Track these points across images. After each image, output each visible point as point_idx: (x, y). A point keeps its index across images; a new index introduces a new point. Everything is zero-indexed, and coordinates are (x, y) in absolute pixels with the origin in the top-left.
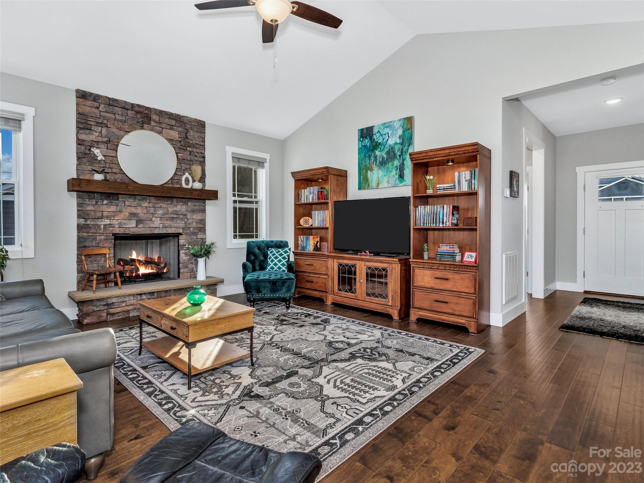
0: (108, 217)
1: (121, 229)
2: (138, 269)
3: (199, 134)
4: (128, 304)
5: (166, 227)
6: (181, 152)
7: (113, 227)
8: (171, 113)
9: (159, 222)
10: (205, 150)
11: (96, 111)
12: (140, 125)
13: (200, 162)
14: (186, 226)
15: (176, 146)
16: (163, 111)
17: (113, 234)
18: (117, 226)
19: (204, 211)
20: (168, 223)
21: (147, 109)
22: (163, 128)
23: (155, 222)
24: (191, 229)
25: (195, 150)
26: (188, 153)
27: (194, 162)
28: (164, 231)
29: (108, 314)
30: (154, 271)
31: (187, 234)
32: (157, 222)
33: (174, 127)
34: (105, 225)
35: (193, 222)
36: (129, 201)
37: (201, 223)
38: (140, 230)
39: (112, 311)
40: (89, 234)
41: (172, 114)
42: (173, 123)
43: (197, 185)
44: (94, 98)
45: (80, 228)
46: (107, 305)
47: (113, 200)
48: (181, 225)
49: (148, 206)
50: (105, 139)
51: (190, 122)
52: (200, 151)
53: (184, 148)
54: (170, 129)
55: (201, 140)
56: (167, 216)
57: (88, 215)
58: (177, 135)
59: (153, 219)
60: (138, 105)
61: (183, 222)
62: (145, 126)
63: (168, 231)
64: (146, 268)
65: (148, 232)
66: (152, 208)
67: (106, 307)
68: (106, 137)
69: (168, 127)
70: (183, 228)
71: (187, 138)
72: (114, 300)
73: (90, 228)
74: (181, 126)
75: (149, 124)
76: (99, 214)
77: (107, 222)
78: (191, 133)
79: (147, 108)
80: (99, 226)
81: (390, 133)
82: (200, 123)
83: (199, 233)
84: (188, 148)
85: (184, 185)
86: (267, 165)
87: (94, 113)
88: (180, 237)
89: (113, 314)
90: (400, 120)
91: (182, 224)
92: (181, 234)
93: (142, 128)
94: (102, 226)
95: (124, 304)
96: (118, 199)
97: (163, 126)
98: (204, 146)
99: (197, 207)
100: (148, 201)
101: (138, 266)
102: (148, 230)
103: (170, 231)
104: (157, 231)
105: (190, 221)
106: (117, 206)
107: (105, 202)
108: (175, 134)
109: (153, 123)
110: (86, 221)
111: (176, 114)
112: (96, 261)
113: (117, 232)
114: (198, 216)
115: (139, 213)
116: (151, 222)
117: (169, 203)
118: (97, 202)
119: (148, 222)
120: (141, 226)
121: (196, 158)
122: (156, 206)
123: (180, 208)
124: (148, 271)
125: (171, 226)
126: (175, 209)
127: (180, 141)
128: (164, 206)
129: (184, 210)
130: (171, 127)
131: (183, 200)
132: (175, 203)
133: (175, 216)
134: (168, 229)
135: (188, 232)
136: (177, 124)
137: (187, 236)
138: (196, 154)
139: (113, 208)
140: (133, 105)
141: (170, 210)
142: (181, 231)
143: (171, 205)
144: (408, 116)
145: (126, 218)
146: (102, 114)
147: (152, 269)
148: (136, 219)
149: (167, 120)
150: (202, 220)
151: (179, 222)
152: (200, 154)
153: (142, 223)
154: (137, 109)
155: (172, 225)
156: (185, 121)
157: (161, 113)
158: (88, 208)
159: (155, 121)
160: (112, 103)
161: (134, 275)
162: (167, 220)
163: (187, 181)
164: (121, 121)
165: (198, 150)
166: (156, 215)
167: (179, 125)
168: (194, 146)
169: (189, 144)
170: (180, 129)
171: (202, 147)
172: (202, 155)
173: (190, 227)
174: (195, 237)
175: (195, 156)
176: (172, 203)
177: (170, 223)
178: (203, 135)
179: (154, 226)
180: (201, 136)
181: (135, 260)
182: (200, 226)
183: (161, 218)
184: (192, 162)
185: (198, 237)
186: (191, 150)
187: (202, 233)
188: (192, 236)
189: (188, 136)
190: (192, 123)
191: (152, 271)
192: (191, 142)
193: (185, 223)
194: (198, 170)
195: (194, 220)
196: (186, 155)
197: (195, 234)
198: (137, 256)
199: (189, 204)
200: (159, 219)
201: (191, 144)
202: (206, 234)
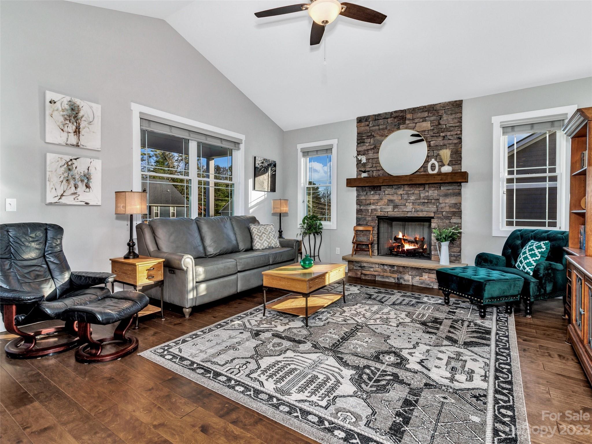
0: (373, 204)
1: (382, 213)
2: (403, 246)
3: (454, 116)
4: (375, 270)
5: (418, 211)
6: (433, 140)
7: (376, 211)
8: (424, 107)
9: (411, 207)
10: (461, 131)
11: (367, 128)
12: (396, 127)
13: (455, 144)
14: (437, 210)
15: (428, 135)
16: (416, 108)
17: (377, 217)
18: (379, 210)
19: (459, 194)
20: (419, 208)
21: (402, 113)
22: (416, 123)
23: (408, 207)
24: (444, 213)
25: (449, 133)
26: (442, 138)
27: (448, 145)
28: (416, 215)
29: (362, 274)
31: (438, 218)
32: (409, 207)
33: (426, 118)
34: (372, 209)
35: (446, 207)
36: (388, 191)
37: (455, 207)
38: (396, 213)
39: (364, 272)
40: (362, 216)
41: (425, 107)
42: (426, 114)
43: (447, 169)
44: (366, 120)
45: (359, 211)
46: (361, 267)
47: (377, 190)
49: (402, 193)
50: (372, 147)
51: (443, 107)
52: (455, 133)
53: (437, 135)
54: (423, 121)
55: (456, 121)
56: (419, 201)
57: (361, 202)
58: (429, 125)
59: (407, 204)
60: (396, 112)
61: (435, 207)
62: (401, 126)
63: (419, 215)
64: (409, 244)
65: (402, 215)
66: (405, 195)
67: (360, 268)
68: (373, 144)
69: (421, 120)
70: (434, 212)
71: (439, 124)
72: (365, 265)
73: (363, 212)
74: (434, 115)
75: (404, 123)
76: (368, 202)
77: (373, 207)
78: (445, 117)
79: (402, 111)
80: (368, 210)
82: (455, 105)
83: (453, 217)
84: (441, 134)
85: (430, 172)
87: (366, 130)
88: (432, 220)
89: (365, 275)
91: (433, 208)
92: (433, 218)
93: (399, 129)
94: (370, 210)
95: (372, 270)
96: (380, 190)
97: (416, 121)
98: (460, 127)
99: (451, 191)
100: (402, 189)
101: (404, 244)
102: (402, 213)
103: (421, 215)
104: (409, 215)
105: (443, 205)
106: (379, 195)
107: (372, 192)
108: (427, 125)
109: (407, 122)
110: (360, 207)
111: (428, 106)
112: (366, 235)
113: (379, 215)
114: (452, 200)
115: (395, 200)
116: (404, 207)
117: (421, 189)
118: (367, 193)
119: (401, 207)
120: (396, 210)
121: (450, 142)
122: (409, 193)
123: (432, 193)
124: (411, 247)
125: (422, 210)
126: (427, 194)
127: (433, 129)
128: (417, 192)
129: (436, 195)
130: (424, 120)
131: (435, 185)
132: (427, 189)
133: (426, 201)
134: (419, 213)
135: (440, 216)
136: (429, 114)
137: (439, 220)
138: (450, 137)
139: (377, 197)
140: (391, 113)
141: (422, 195)
142: (432, 215)
143: (423, 191)
145: (385, 204)
146: (371, 128)
147: (414, 246)
148: (393, 204)
149: (419, 115)
150: (456, 204)
151: (430, 206)
152: (456, 136)
153: (397, 208)
154: (394, 115)
155: (424, 209)
156: (438, 108)
157: (414, 110)
158: (362, 198)
159: (409, 120)
160: (377, 117)
161: (400, 250)
162: (418, 205)
163: (433, 167)
164: (383, 129)
165: (452, 133)
166: (409, 201)
167: (431, 115)
168: (448, 130)
169: (442, 130)
170: (432, 118)
171: (457, 128)
172: (458, 136)
173: (442, 211)
174: (447, 221)
175: (449, 139)
176: (424, 189)
177: (421, 207)
178: (458, 115)
179: (407, 210)
180: (457, 116)
181: (400, 239)
182: (454, 210)
183: (413, 203)
184: (444, 146)
185: (452, 221)
186: (444, 135)
187: (456, 217)
188: (445, 220)
189: (441, 122)
190: (445, 107)
191: (414, 247)
192: (445, 127)
193: (437, 207)
194: (446, 154)
195: (447, 204)
196: (440, 141)
197: (448, 218)
198: (403, 236)
199: (442, 188)
200: (411, 203)
201: (445, 128)
202: (461, 218)
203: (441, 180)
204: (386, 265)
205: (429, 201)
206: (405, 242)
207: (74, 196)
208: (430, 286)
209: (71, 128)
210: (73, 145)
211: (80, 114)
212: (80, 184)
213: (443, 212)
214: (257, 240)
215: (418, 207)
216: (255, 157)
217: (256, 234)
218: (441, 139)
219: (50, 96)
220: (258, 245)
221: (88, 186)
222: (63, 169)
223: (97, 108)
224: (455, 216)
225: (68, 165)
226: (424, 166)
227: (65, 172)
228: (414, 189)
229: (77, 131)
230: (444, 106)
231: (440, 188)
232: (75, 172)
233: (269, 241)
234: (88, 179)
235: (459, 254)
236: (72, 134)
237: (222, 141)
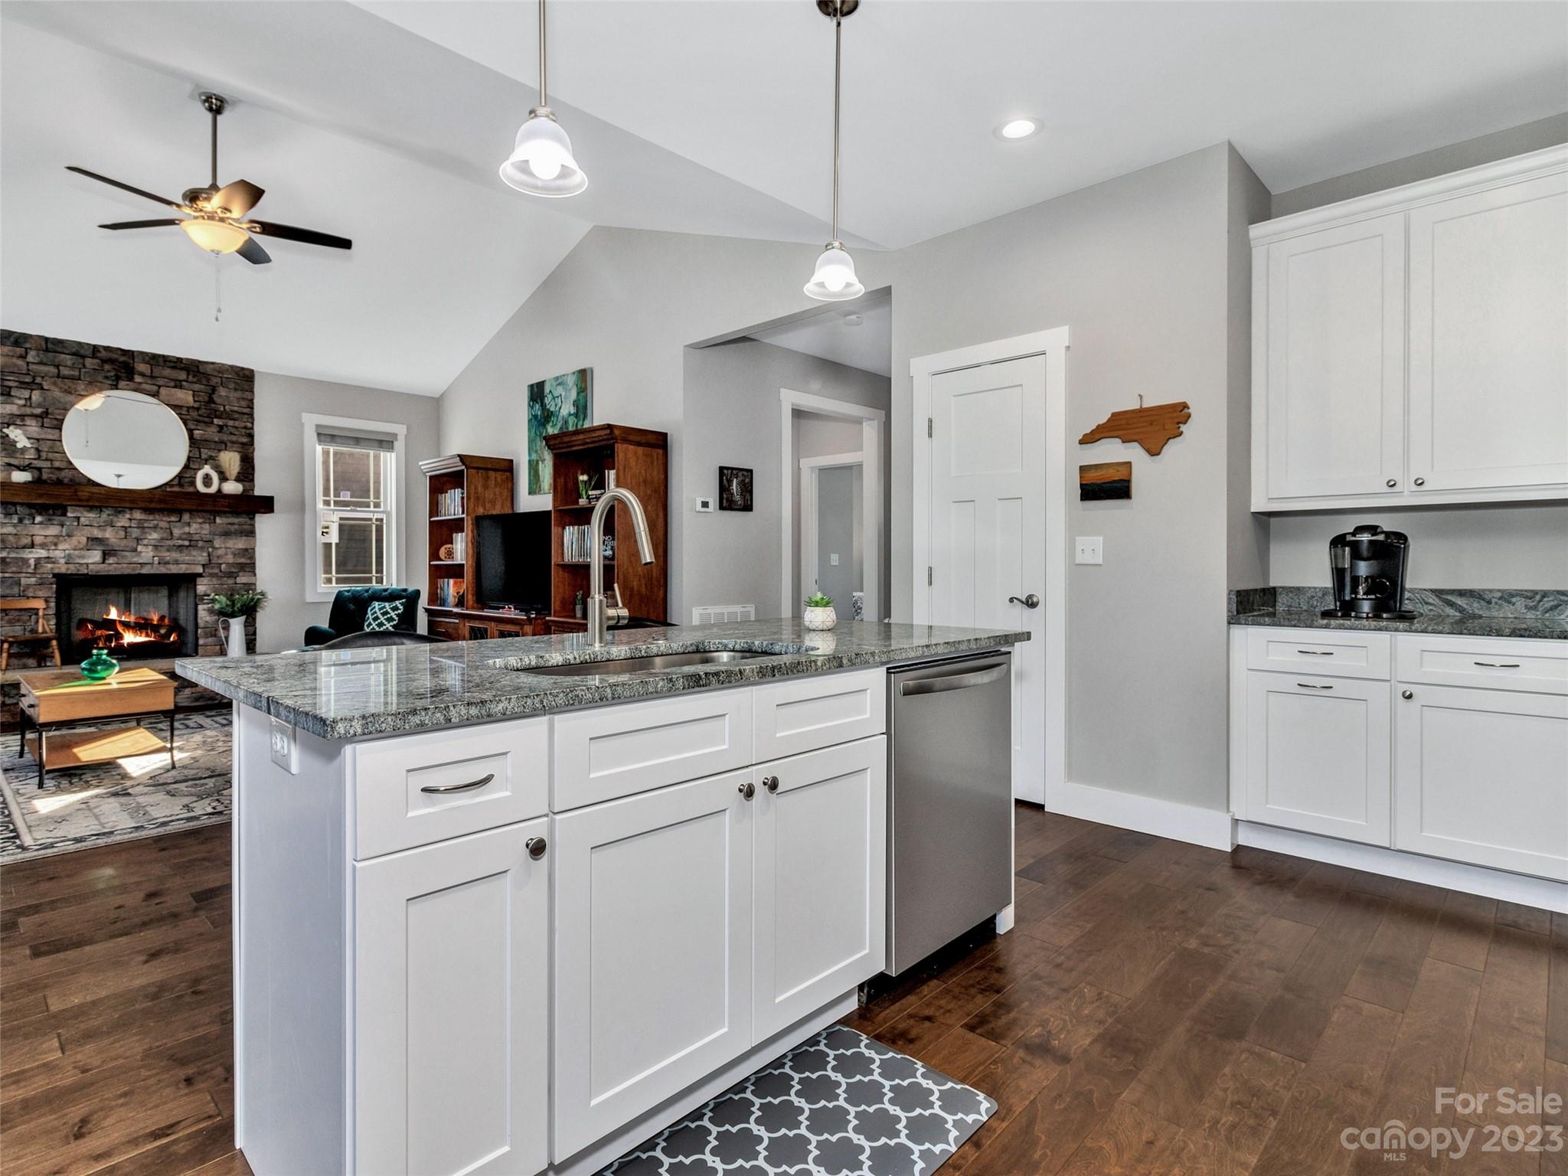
0: (43, 546)
1: (69, 566)
2: (121, 637)
3: (238, 394)
5: (168, 563)
6: (199, 428)
7: (53, 563)
8: (178, 358)
9: (152, 554)
10: (253, 424)
11: (21, 363)
12: (110, 382)
13: (243, 444)
14: (210, 560)
15: (188, 417)
16: (159, 356)
17: (56, 575)
18: (63, 561)
19: (251, 533)
20: (169, 556)
21: (124, 355)
22: (159, 387)
23: (143, 554)
24: (223, 566)
25: (231, 423)
26: (217, 429)
27: (229, 444)
28: (163, 570)
30: (152, 639)
31: (212, 575)
32: (146, 554)
33: (183, 383)
34: (37, 559)
35: (226, 554)
36: (87, 516)
37: (244, 556)
38: (110, 568)
40: (7, 575)
41: (180, 360)
42: (183, 375)
43: (232, 487)
44: (17, 341)
47: (53, 514)
48: (200, 558)
49: (127, 525)
50: (38, 411)
51: (219, 372)
52: (243, 425)
53: (206, 419)
54: (175, 387)
55: (244, 403)
56: (169, 543)
57: (3, 541)
58: (191, 399)
59: (139, 548)
60: (107, 349)
61: (205, 554)
62: (122, 384)
63: (170, 570)
64: (135, 633)
65: (127, 572)
66: (135, 530)
68: (40, 406)
69: (172, 384)
70: (204, 565)
71: (211, 401)
73: (7, 564)
74: (199, 382)
75: (131, 379)
76: (26, 541)
77: (43, 553)
78: (222, 391)
79: (124, 352)
80: (26, 561)
81: (563, 394)
82: (241, 374)
83: (241, 574)
84: (216, 421)
85: (201, 487)
86: (399, 445)
87: (16, 366)
88: (199, 580)
90: (574, 373)
91: (202, 557)
92: (200, 575)
93: (116, 387)
94: (32, 561)
96: (65, 515)
97: (161, 382)
98: (251, 415)
99: (236, 527)
100: (128, 516)
101: (121, 631)
102: (127, 568)
103: (175, 569)
104: (145, 571)
105: (220, 552)
106: (62, 526)
107: (38, 519)
108: (186, 397)
109: (138, 379)
111: (187, 359)
112: (19, 621)
113: (62, 571)
114: (240, 543)
115: (107, 539)
116: (134, 553)
117: (173, 519)
118: (21, 520)
119: (126, 553)
120: (111, 560)
121: (234, 438)
122: (146, 525)
123: (197, 527)
124: (141, 639)
125: (177, 561)
126: (187, 529)
127: (198, 409)
128: (163, 524)
129: (206, 532)
130: (178, 384)
131: (204, 514)
132: (186, 517)
133: (187, 543)
134: (171, 566)
135: (216, 571)
136: (191, 378)
137: (214, 579)
138: (233, 430)
139: (53, 530)
140: (95, 347)
141: (177, 532)
142: (200, 570)
143: (178, 524)
144: (583, 368)
145: (81, 546)
146: (32, 367)
147: (147, 635)
148: (102, 548)
149: (167, 372)
150: (246, 550)
151: (195, 553)
152: (244, 431)
153: (115, 555)
154: (103, 354)
155: (181, 559)
156: (209, 369)
157: (154, 359)
158: (4, 531)
159: (142, 375)
160: (52, 345)
161: (113, 645)
162: (168, 550)
163: (207, 482)
164: (70, 377)
165: (237, 424)
166: (145, 542)
167: (195, 380)
168: (228, 415)
169: (218, 413)
170: (197, 387)
171: (246, 416)
172: (248, 431)
173: (220, 562)
174: (231, 581)
175: (231, 434)
176: (180, 521)
177: (175, 555)
178: (247, 395)
179: (141, 561)
180: (245, 396)
181: (114, 621)
182: (243, 560)
183: (156, 547)
184: (223, 445)
185: (239, 580)
186: (221, 423)
187: (247, 574)
188: (225, 579)
189: (215, 398)
190: (223, 373)
191: (147, 639)
192: (222, 409)
193: (209, 555)
194: (231, 460)
195: (228, 550)
196: (211, 433)
197: (231, 575)
198: (119, 615)
199: (218, 520)
200: (150, 548)
201: (222, 412)
202: (255, 575)
203: (220, 506)
205: (192, 544)
206: (124, 630)
213: (221, 564)
215: (168, 554)
218: (214, 429)
224: (245, 571)
226: (185, 477)
228: (157, 517)
230: (221, 369)
231: (215, 519)
235: (253, 637)
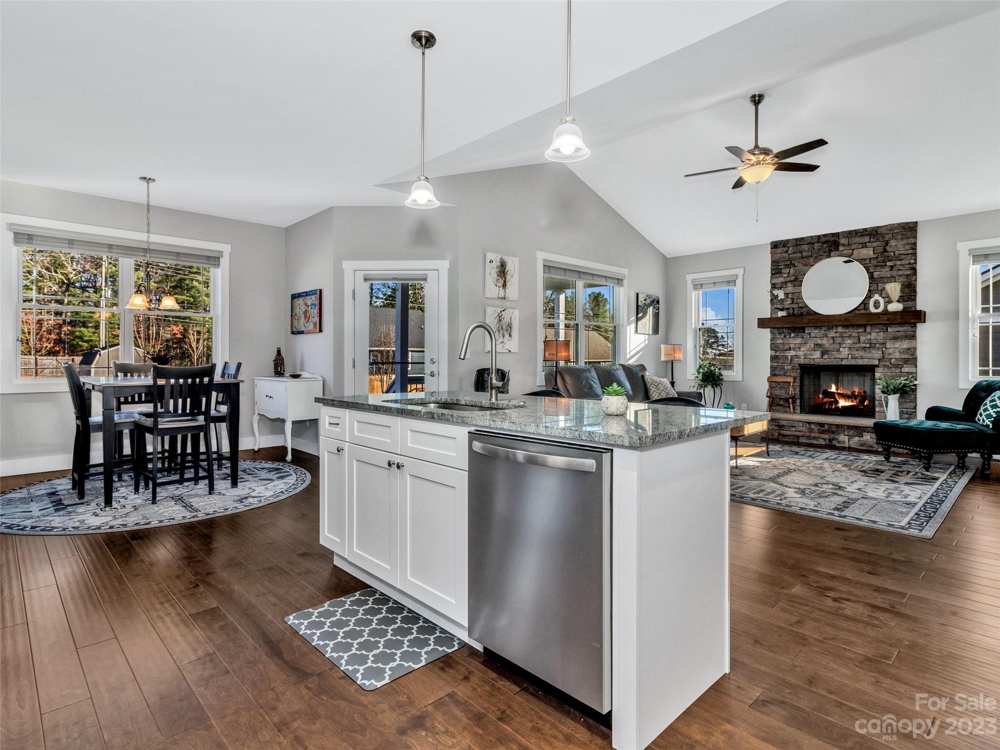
0: (794, 349)
1: (806, 360)
2: (837, 402)
3: (905, 241)
4: (798, 430)
5: (856, 358)
6: (876, 270)
7: (799, 358)
8: (864, 229)
9: (847, 352)
10: (916, 260)
11: (786, 255)
12: (826, 254)
13: (907, 275)
14: (883, 356)
15: (870, 265)
16: (853, 231)
17: (800, 365)
18: (803, 357)
19: (913, 337)
20: (859, 353)
21: (834, 236)
22: (853, 250)
23: (842, 353)
24: (892, 360)
25: (899, 263)
26: (889, 268)
27: (897, 277)
28: (853, 362)
29: (780, 434)
30: (855, 404)
31: (885, 366)
32: (845, 353)
33: (867, 244)
34: (792, 356)
35: (894, 352)
36: (815, 332)
37: (907, 353)
38: (825, 361)
39: (782, 432)
40: (779, 364)
41: (865, 230)
42: (867, 239)
43: (895, 307)
44: (784, 244)
45: (773, 358)
46: (778, 426)
47: (799, 332)
48: (877, 355)
49: (834, 336)
50: (792, 278)
51: (890, 230)
52: (907, 262)
53: (882, 264)
54: (863, 247)
55: (908, 247)
56: (857, 345)
57: (778, 347)
58: (872, 253)
59: (841, 349)
60: (825, 235)
61: (880, 352)
62: (833, 253)
63: (858, 362)
64: (845, 400)
65: (835, 363)
66: (839, 338)
67: (777, 428)
68: (793, 276)
69: (861, 246)
70: (879, 360)
71: (885, 251)
72: (784, 423)
73: (779, 359)
74: (878, 240)
75: (837, 249)
76: (787, 347)
77: (793, 353)
78: (893, 243)
79: (833, 235)
80: (787, 357)
82: (907, 227)
83: (905, 366)
84: (888, 263)
85: (873, 310)
87: (784, 257)
88: (876, 369)
89: (785, 436)
91: (878, 354)
92: (877, 366)
93: (829, 256)
94: (789, 357)
95: (794, 429)
96: (804, 332)
97: (853, 247)
98: (915, 254)
99: (902, 333)
100: (835, 331)
101: (838, 399)
102: (834, 361)
103: (861, 362)
104: (844, 363)
105: (890, 351)
106: (803, 338)
107: (792, 335)
108: (868, 253)
109: (841, 248)
110: (776, 353)
111: (869, 228)
112: (784, 388)
113: (802, 362)
114: (905, 344)
115: (824, 344)
116: (837, 353)
117: (860, 330)
118: (785, 336)
119: (833, 352)
120: (825, 357)
121: (901, 273)
122: (844, 335)
123: (875, 335)
124: (848, 403)
125: (862, 357)
126: (869, 337)
127: (877, 258)
128: (854, 334)
129: (881, 338)
130: (864, 246)
131: (880, 326)
132: (869, 329)
133: (868, 345)
134: (858, 360)
135: (887, 363)
136: (872, 239)
137: (886, 369)
138: (900, 268)
139: (798, 341)
140: (819, 237)
141: (862, 339)
142: (876, 363)
143: (864, 334)
145: (811, 349)
146: (791, 256)
147: (852, 401)
148: (821, 350)
149: (858, 240)
150: (909, 349)
151: (874, 352)
152: (908, 266)
153: (827, 354)
154: (823, 239)
155: (864, 356)
156: (884, 232)
157: (851, 234)
158: (778, 342)
159: (843, 245)
160: (799, 242)
161: (833, 407)
162: (857, 350)
163: (877, 304)
164: (806, 257)
165: (903, 262)
166: (844, 345)
167: (874, 240)
168: (898, 258)
169: (889, 258)
170: (875, 244)
171: (909, 256)
172: (911, 266)
173: (891, 357)
174: (898, 370)
175: (899, 270)
176: (865, 331)
177: (861, 353)
178: (912, 241)
179: (841, 357)
180: (909, 242)
181: (834, 393)
182: (906, 356)
183: (850, 348)
184: (892, 279)
185: (903, 370)
186: (891, 265)
187: (909, 366)
188: (894, 369)
189: (888, 248)
190: (893, 230)
191: (852, 404)
192: (893, 254)
193: (883, 353)
194: (894, 289)
195: (896, 349)
196: (886, 272)
197: (897, 366)
198: (837, 389)
199: (889, 329)
200: (847, 349)
201: (892, 257)
202: (916, 367)
203: (887, 320)
204: (814, 423)
205: (872, 346)
206: (839, 398)
207: (502, 345)
208: (874, 448)
209: (501, 283)
210: (502, 298)
211: (507, 269)
212: (505, 333)
213: (891, 359)
214: (654, 389)
215: (857, 353)
216: (638, 294)
217: (652, 384)
218: (887, 269)
219: (490, 256)
220: (655, 395)
221: (510, 336)
222: (496, 320)
223: (516, 260)
224: (908, 364)
225: (499, 317)
226: (865, 303)
227: (498, 323)
228: (851, 330)
229: (504, 285)
230: (891, 228)
231: (887, 329)
232: (503, 322)
233: (667, 391)
234: (511, 328)
235: (914, 410)
236: (501, 288)
237: (606, 280)
